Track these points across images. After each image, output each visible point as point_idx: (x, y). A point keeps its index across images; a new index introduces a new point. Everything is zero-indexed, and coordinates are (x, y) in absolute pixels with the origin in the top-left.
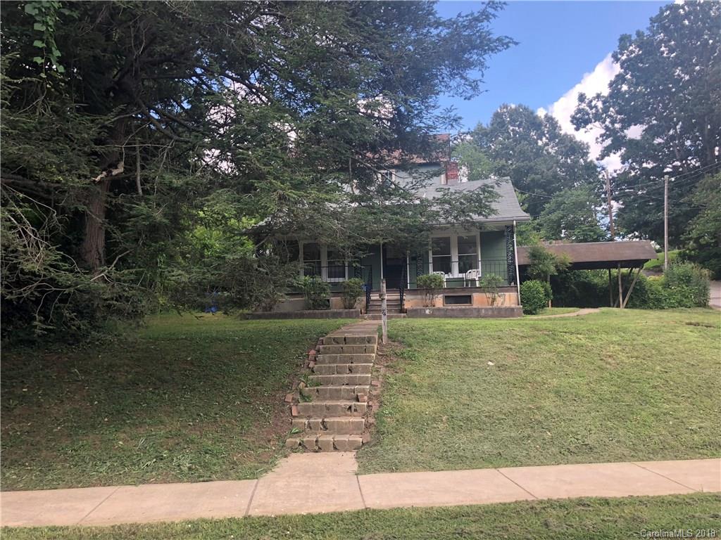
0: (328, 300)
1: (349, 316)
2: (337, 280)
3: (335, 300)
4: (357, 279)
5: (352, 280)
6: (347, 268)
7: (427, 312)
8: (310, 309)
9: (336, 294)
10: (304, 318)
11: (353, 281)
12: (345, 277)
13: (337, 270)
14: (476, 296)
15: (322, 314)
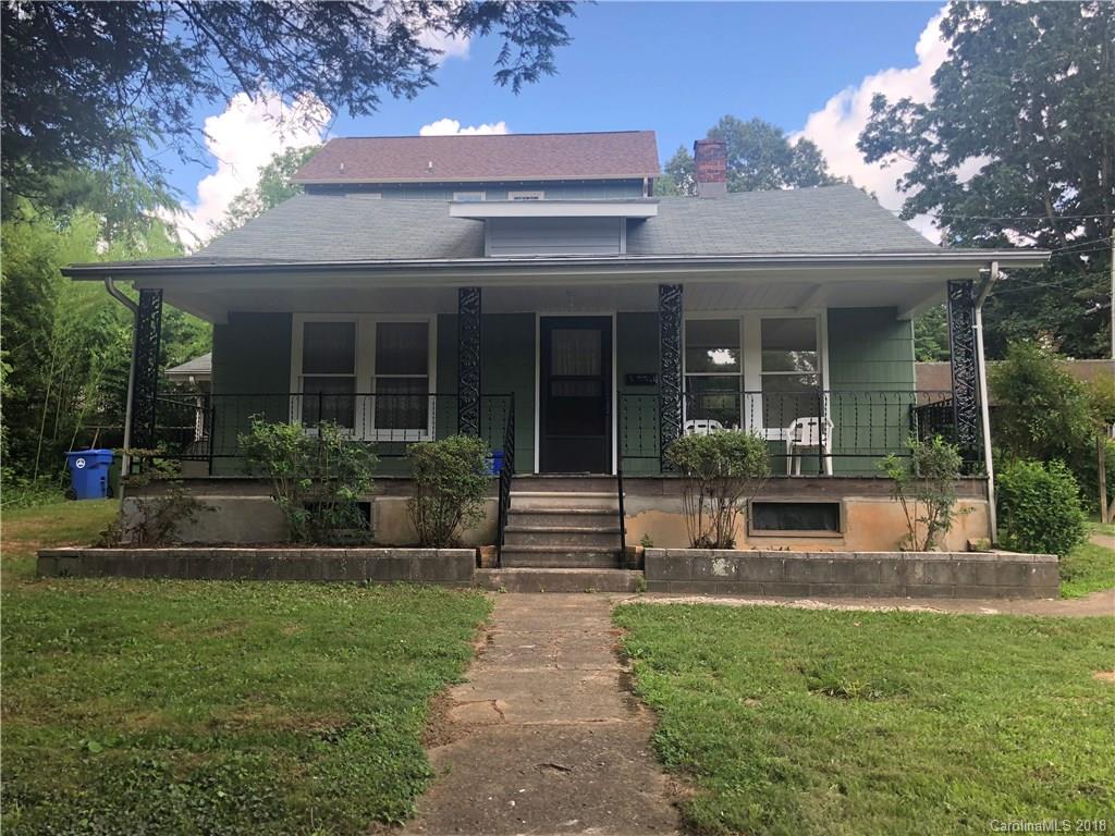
0: (366, 507)
1: (436, 573)
2: (398, 435)
3: (390, 507)
4: (465, 440)
5: (451, 442)
6: (432, 400)
7: (719, 568)
8: (296, 540)
9: (394, 485)
10: (268, 578)
11: (453, 447)
12: (424, 426)
13: (403, 406)
14: (854, 506)
15: (335, 563)
